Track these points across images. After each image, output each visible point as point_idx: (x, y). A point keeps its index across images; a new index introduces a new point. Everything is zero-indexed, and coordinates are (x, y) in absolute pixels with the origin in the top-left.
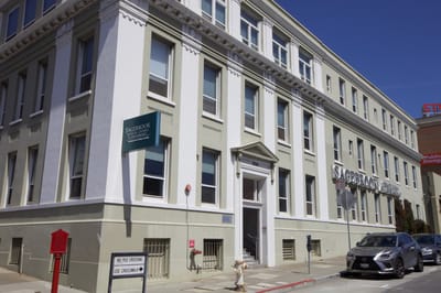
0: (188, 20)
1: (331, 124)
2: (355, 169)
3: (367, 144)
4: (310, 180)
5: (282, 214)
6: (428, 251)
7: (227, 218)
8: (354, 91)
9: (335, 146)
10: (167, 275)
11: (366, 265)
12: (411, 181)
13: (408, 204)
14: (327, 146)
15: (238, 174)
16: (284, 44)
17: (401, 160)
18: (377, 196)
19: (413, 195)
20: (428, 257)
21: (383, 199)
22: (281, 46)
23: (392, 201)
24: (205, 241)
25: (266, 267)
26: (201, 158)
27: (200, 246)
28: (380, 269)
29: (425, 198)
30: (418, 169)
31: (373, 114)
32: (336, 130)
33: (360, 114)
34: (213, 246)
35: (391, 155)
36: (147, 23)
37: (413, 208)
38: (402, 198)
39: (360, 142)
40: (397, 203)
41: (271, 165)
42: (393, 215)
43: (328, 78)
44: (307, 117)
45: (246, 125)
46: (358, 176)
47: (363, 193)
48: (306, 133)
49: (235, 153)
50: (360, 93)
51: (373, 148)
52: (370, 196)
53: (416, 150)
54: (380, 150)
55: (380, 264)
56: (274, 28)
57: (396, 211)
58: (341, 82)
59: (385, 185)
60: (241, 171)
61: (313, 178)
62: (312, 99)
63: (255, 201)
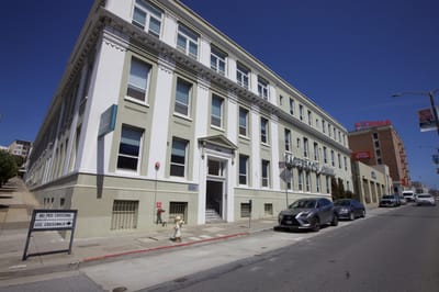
0: (163, 49)
1: (283, 127)
2: (302, 157)
3: (311, 141)
4: (265, 163)
5: (242, 186)
6: (345, 211)
7: (193, 187)
8: (301, 107)
9: (287, 141)
10: (135, 227)
11: (290, 222)
12: (343, 167)
13: (340, 181)
14: (280, 141)
15: (203, 157)
16: (247, 73)
17: (336, 153)
18: (318, 176)
19: (345, 175)
20: (344, 215)
21: (323, 178)
22: (243, 74)
23: (330, 179)
24: (171, 203)
25: (226, 222)
26: (171, 144)
27: (166, 207)
28: (299, 225)
29: (353, 177)
30: (348, 160)
31: (315, 122)
32: (287, 132)
33: (305, 121)
34: (179, 207)
35: (329, 150)
36: (128, 49)
37: (345, 184)
38: (337, 177)
39: (305, 140)
40: (333, 180)
41: (232, 152)
42: (330, 188)
43: (281, 97)
44: (264, 122)
45: (213, 123)
46: (304, 162)
47: (308, 173)
48: (263, 132)
49: (201, 142)
50: (305, 109)
51: (315, 144)
52: (313, 175)
53: (347, 147)
54: (320, 145)
55: (300, 222)
56: (237, 62)
57: (332, 185)
58: (291, 101)
59: (324, 168)
60: (206, 155)
61: (268, 162)
62: (267, 109)
63: (220, 176)
